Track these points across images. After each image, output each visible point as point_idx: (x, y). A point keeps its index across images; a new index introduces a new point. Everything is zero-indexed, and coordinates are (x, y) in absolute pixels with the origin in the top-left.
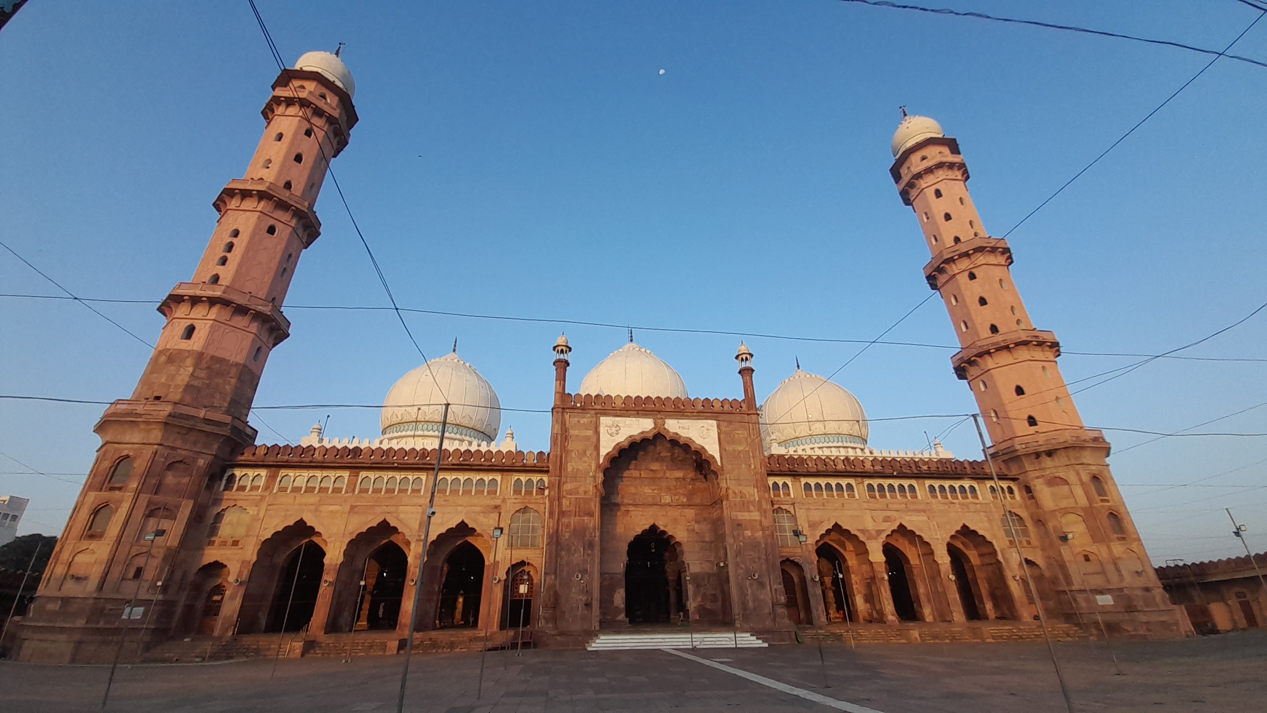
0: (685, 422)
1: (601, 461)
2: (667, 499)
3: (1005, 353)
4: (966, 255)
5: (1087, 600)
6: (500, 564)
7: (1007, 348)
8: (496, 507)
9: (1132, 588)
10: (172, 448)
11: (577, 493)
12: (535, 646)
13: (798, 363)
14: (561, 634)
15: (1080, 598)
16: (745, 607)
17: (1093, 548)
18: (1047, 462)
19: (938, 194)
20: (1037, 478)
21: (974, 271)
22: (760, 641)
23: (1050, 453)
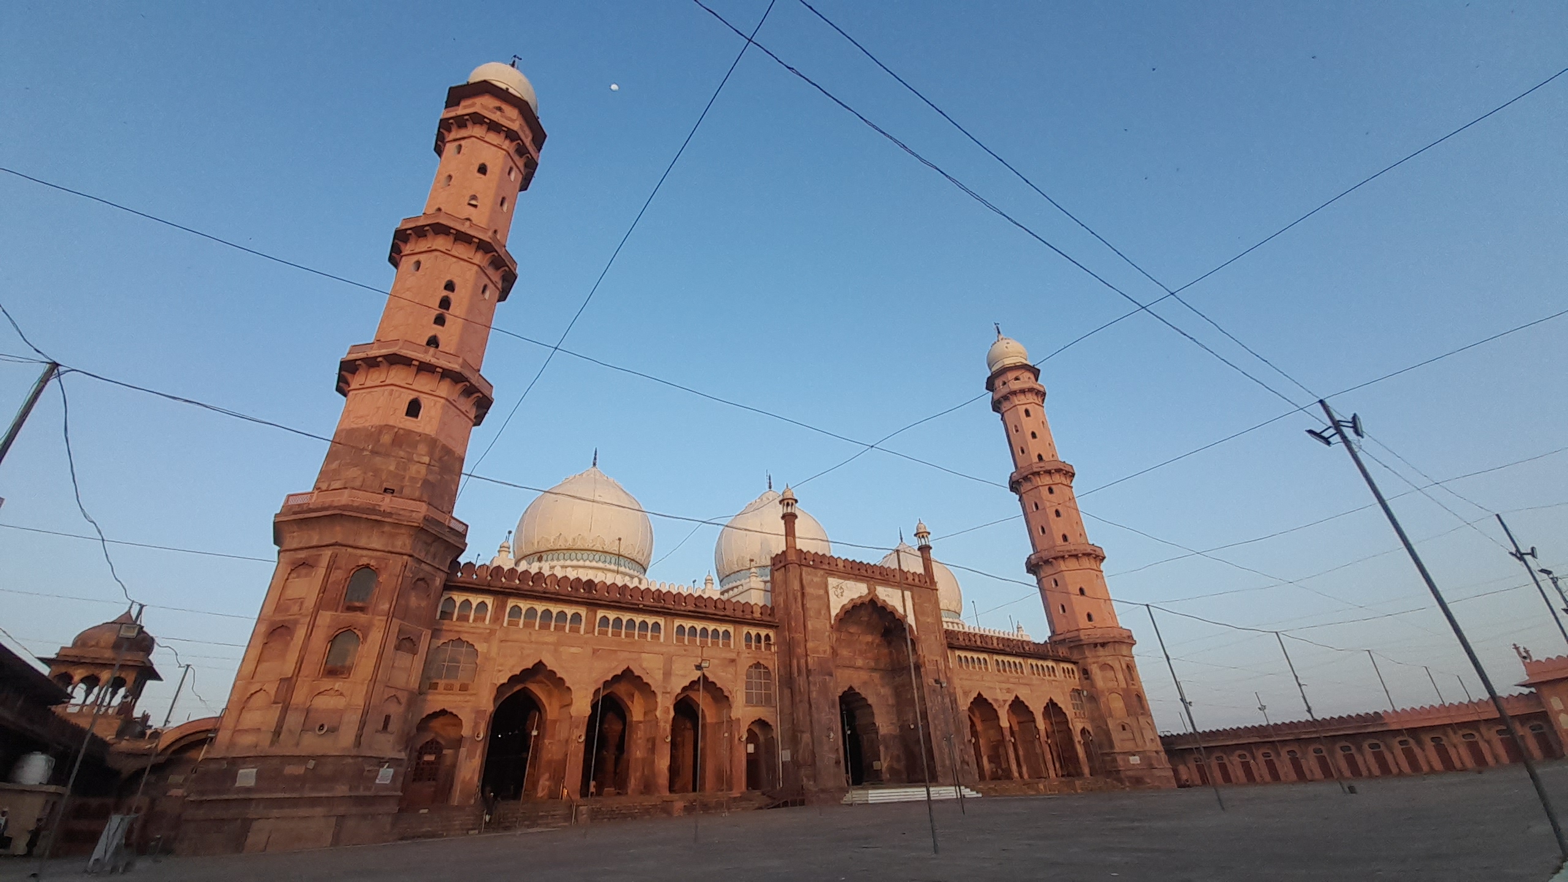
0: (890, 590)
1: (833, 622)
2: (860, 662)
3: (1074, 560)
4: (1049, 472)
5: (1124, 760)
6: (741, 721)
7: (1076, 556)
8: (733, 661)
9: (1150, 751)
10: (420, 561)
11: (818, 652)
12: (802, 803)
13: (901, 536)
14: (823, 791)
15: (1119, 758)
16: (944, 766)
17: (1128, 721)
18: (1101, 651)
19: (1027, 413)
20: (1094, 663)
21: (1053, 487)
22: (974, 793)
23: (1103, 645)
